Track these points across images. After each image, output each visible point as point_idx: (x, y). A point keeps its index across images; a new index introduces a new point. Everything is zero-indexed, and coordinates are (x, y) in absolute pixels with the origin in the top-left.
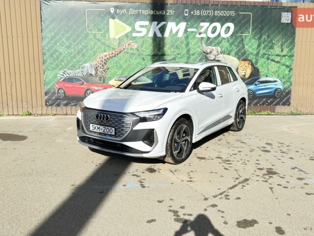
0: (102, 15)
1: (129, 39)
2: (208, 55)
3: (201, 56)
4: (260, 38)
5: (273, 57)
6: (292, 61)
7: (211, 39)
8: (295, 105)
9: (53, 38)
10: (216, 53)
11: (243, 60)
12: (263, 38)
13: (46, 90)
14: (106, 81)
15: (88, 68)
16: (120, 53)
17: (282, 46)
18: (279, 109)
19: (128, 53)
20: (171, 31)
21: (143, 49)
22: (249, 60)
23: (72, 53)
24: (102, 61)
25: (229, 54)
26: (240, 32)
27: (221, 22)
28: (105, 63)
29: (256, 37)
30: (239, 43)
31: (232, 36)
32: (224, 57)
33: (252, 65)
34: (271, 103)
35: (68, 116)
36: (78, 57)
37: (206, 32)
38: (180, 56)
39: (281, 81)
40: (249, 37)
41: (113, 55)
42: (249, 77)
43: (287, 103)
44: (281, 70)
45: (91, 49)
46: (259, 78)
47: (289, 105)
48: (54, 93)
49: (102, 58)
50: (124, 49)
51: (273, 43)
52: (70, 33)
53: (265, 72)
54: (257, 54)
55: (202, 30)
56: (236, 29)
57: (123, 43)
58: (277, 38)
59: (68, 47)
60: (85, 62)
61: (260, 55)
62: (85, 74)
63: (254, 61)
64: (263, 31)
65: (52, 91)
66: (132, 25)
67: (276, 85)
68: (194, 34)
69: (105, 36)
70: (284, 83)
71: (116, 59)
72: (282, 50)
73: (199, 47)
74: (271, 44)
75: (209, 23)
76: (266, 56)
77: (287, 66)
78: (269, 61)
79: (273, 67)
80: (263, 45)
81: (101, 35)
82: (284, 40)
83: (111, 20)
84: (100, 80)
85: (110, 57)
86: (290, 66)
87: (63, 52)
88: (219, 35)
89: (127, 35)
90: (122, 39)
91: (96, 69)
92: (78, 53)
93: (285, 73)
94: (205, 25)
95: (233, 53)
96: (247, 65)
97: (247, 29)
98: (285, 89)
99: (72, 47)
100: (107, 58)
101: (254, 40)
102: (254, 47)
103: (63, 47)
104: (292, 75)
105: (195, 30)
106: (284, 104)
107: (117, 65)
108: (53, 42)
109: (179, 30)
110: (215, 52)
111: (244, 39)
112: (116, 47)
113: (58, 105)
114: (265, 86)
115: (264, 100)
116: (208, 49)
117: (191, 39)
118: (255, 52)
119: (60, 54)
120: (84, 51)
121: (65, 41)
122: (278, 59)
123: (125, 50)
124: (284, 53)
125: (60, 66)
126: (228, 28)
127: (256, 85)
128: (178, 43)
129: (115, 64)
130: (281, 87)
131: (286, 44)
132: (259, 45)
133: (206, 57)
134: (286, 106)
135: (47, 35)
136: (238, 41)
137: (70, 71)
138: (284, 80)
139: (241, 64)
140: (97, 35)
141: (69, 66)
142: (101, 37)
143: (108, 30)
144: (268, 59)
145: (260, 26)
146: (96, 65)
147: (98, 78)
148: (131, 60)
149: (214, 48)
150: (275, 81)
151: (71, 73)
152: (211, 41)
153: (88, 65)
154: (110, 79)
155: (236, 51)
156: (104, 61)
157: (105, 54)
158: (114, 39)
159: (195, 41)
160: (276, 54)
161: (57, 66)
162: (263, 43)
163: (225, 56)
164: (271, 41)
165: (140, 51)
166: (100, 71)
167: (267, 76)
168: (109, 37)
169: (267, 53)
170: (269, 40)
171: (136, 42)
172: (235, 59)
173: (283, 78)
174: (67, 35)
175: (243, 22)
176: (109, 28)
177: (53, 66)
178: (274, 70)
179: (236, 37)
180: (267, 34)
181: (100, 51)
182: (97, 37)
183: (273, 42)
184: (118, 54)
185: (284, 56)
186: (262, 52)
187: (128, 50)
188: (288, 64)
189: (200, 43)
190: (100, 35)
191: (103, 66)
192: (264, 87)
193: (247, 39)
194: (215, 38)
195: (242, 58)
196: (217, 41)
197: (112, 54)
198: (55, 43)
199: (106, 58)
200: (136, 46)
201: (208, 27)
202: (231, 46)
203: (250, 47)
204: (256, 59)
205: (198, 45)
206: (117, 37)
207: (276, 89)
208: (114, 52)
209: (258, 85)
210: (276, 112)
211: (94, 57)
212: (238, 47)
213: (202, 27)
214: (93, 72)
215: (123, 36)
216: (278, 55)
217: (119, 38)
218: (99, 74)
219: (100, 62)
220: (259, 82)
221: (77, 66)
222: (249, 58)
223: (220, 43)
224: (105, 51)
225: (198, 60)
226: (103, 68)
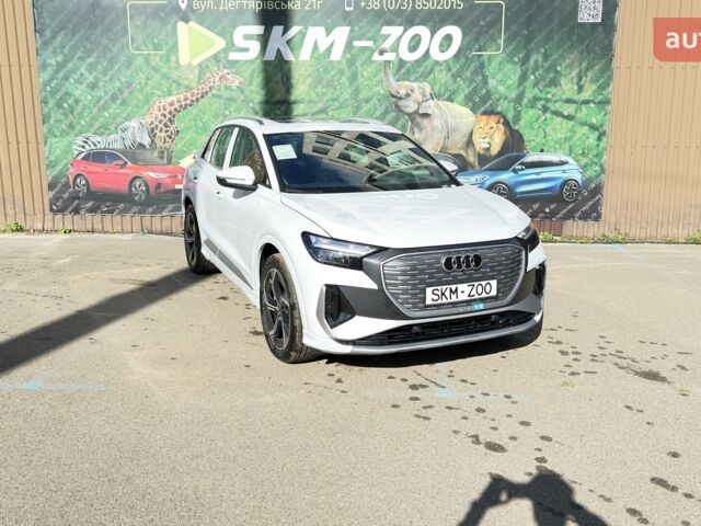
0: (163, 15)
1: (221, 65)
2: (401, 103)
3: (386, 104)
4: (525, 61)
5: (557, 105)
6: (606, 115)
7: (408, 66)
8: (613, 220)
9: (60, 66)
10: (420, 98)
11: (484, 113)
12: (532, 61)
13: (50, 178)
14: (173, 161)
15: (135, 130)
16: (202, 97)
17: (580, 79)
18: (573, 227)
19: (219, 97)
20: (316, 47)
21: (252, 88)
22: (499, 113)
23: (100, 98)
24: (164, 116)
25: (450, 99)
26: (477, 46)
27: (431, 24)
28: (170, 120)
29: (516, 59)
30: (475, 73)
31: (457, 56)
32: (438, 107)
33: (506, 124)
34: (553, 213)
35: (96, 235)
36: (114, 108)
37: (395, 48)
38: (336, 104)
39: (577, 161)
40: (499, 60)
41: (188, 102)
42: (500, 154)
43: (593, 214)
44: (577, 136)
45: (142, 90)
46: (523, 156)
47: (597, 219)
48: (66, 185)
49: (165, 109)
50: (211, 88)
51: (557, 72)
52: (95, 55)
53: (538, 140)
54: (519, 99)
55: (387, 45)
56: (467, 39)
57: (208, 75)
58: (568, 60)
59: (93, 86)
60: (129, 118)
61: (525, 101)
62: (128, 143)
63: (510, 116)
64: (533, 44)
65: (63, 180)
66: (226, 33)
67: (564, 172)
68: (368, 53)
69: (168, 61)
70: (585, 167)
71: (194, 110)
72: (581, 88)
73: (380, 82)
74: (552, 75)
75: (402, 28)
76: (540, 104)
77: (593, 128)
78: (548, 115)
79: (559, 128)
80: (532, 77)
81: (161, 58)
82: (584, 65)
83: (181, 25)
84: (162, 158)
85: (181, 107)
86: (602, 126)
87: (82, 98)
88: (427, 54)
89: (216, 57)
90: (207, 66)
91: (152, 134)
92: (114, 98)
93: (587, 143)
94: (394, 31)
95: (461, 97)
96: (494, 125)
97: (493, 39)
98: (588, 181)
99: (101, 84)
100: (176, 110)
101: (509, 66)
102: (510, 82)
103: (83, 87)
104: (605, 149)
105: (370, 44)
106: (585, 217)
107: (196, 125)
108: (60, 76)
109: (332, 45)
110: (417, 96)
111: (486, 63)
112: (194, 85)
113: (76, 211)
114: (538, 174)
115: (536, 206)
116: (402, 88)
117: (362, 65)
118: (513, 95)
119: (77, 101)
120: (126, 94)
121: (86, 74)
122: (569, 109)
123: (214, 91)
124: (586, 95)
125: (78, 128)
126: (449, 38)
127: (515, 171)
128: (333, 73)
129: (193, 123)
130: (578, 177)
131: (590, 75)
132: (523, 78)
133: (397, 106)
134: (591, 222)
135: (49, 61)
136: (472, 68)
137: (98, 138)
138: (584, 161)
139: (478, 122)
140: (151, 58)
141: (95, 127)
142: (160, 64)
143: (175, 48)
144: (545, 109)
145: (526, 32)
146: (152, 123)
147: (156, 154)
148: (227, 113)
149: (415, 85)
150: (563, 163)
151: (101, 142)
152: (408, 70)
153: (134, 123)
154: (184, 154)
155: (467, 92)
156: (168, 116)
157: (170, 99)
158: (189, 65)
159: (371, 69)
160: (565, 96)
161: (71, 126)
162: (533, 73)
163: (440, 103)
164: (553, 67)
165: (247, 93)
166: (160, 137)
167: (542, 151)
168: (177, 62)
169: (543, 95)
170: (546, 65)
171: (237, 73)
172: (466, 111)
173: (583, 154)
174: (91, 60)
175: (482, 23)
176: (177, 42)
177: (64, 126)
178: (559, 136)
179: (467, 58)
180: (542, 50)
181: (159, 93)
182: (153, 63)
183: (559, 68)
184: (198, 100)
185: (586, 102)
186: (529, 95)
187: (219, 90)
188: (594, 121)
189: (382, 75)
190: (158, 58)
191: (166, 125)
192: (534, 177)
193: (493, 64)
194: (418, 62)
195: (483, 109)
196: (421, 69)
197: (186, 99)
198: (66, 78)
199: (172, 109)
200: (237, 83)
201: (401, 37)
202: (455, 82)
203: (501, 82)
204: (515, 109)
205: (378, 79)
206: (195, 62)
207: (566, 182)
208: (189, 95)
209: (521, 173)
210: (564, 235)
211: (146, 107)
212: (472, 81)
213: (386, 37)
214: (146, 141)
215: (207, 60)
216: (569, 101)
217: (200, 65)
218: (159, 143)
219: (160, 117)
220: (522, 164)
221: (112, 128)
222: (499, 109)
223: (429, 74)
224: (170, 94)
225: (378, 113)
226: (167, 131)
